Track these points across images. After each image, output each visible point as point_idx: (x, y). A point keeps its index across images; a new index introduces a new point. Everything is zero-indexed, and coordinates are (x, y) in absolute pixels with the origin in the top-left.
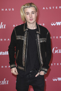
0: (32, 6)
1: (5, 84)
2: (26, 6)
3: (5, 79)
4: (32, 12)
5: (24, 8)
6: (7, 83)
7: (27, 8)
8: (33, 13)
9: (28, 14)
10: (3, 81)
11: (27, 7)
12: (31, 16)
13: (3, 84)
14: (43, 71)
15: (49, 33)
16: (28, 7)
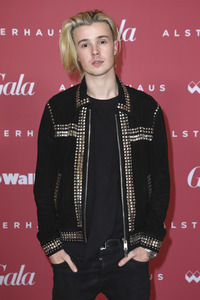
0: (97, 20)
1: (23, 283)
2: (79, 21)
3: (23, 267)
4: (100, 37)
5: (73, 28)
6: (30, 282)
7: (83, 27)
8: (101, 40)
9: (86, 46)
10: (15, 275)
11: (81, 24)
12: (95, 52)
13: (18, 283)
14: (145, 246)
15: (160, 110)
16: (86, 22)
